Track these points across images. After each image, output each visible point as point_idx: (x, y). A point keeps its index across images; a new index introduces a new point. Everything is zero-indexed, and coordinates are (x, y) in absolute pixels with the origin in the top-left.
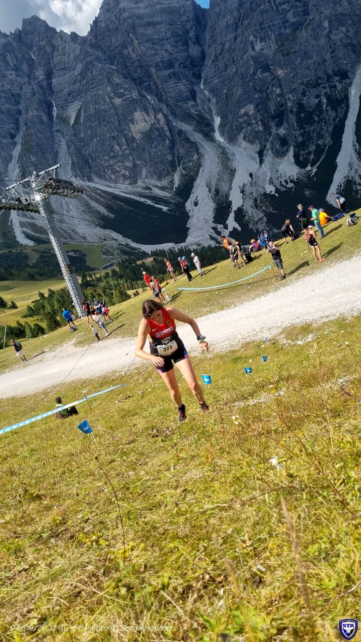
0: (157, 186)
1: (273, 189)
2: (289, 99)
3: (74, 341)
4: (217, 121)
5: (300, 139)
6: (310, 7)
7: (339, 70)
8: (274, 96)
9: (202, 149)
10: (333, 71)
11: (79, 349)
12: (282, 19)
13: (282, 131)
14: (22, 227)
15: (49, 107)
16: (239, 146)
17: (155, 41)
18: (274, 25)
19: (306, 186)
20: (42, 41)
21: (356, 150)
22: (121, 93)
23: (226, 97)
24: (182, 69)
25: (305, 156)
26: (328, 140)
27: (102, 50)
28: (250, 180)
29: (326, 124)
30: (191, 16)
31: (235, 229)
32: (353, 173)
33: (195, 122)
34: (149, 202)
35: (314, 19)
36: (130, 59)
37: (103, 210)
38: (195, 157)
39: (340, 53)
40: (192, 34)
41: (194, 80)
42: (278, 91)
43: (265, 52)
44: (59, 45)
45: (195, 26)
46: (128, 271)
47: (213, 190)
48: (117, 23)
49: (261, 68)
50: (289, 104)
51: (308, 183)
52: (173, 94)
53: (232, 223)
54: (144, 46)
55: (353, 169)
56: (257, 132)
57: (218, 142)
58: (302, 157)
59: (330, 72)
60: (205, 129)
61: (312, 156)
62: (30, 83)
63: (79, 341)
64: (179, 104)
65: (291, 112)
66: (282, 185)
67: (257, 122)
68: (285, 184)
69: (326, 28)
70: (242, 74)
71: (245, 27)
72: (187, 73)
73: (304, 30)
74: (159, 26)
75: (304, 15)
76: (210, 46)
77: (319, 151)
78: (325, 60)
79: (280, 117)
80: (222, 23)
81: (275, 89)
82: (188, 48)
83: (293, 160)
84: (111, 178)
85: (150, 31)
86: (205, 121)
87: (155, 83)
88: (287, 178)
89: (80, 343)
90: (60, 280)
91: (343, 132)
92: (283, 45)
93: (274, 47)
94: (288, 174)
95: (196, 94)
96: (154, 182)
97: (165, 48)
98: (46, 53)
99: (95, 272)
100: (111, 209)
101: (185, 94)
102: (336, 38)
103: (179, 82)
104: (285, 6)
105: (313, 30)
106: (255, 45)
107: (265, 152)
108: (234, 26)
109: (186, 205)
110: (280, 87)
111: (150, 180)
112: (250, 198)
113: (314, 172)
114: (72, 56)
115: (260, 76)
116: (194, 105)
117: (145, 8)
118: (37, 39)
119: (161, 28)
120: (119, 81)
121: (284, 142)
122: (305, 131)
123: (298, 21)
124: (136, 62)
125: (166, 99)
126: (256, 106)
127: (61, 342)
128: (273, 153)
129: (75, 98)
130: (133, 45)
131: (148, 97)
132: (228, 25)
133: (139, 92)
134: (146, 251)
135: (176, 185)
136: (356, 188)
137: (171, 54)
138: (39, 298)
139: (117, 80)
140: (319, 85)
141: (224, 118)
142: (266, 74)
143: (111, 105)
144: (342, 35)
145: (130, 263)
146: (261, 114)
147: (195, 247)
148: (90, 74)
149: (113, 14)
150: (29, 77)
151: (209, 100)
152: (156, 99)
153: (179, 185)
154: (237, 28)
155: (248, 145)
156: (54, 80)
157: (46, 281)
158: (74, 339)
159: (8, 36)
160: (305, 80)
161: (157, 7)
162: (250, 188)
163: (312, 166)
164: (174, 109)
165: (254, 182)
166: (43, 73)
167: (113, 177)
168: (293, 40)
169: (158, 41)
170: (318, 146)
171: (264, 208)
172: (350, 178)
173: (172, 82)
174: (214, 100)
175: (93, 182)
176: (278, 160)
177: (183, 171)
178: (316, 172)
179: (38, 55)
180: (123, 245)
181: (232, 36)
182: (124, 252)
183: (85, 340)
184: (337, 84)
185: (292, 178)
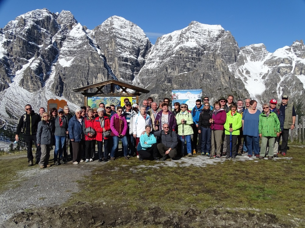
6: (197, 65)
12: (184, 64)
15: (56, 53)
18: (179, 65)
20: (68, 23)
22: (95, 62)
23: (147, 85)
43: (172, 74)
45: (145, 49)
48: (108, 32)
49: (168, 80)
54: (117, 47)
69: (201, 77)
70: (158, 79)
72: (133, 67)
73: (191, 73)
74: (127, 42)
75: (194, 67)
82: (138, 57)
85: (122, 42)
87: (115, 65)
93: (177, 74)
95: (133, 78)
101: (128, 76)
103: (127, 69)
106: (168, 69)
108: (162, 57)
115: (166, 83)
117: (125, 32)
123: (191, 68)
124: (110, 52)
125: (118, 74)
126: (159, 96)
130: (112, 45)
133: (105, 65)
142: (169, 84)
143: (87, 65)
144: (207, 82)
156: (64, 42)
161: (130, 34)
166: (61, 37)
173: (124, 68)
179: (62, 28)
181: (160, 61)
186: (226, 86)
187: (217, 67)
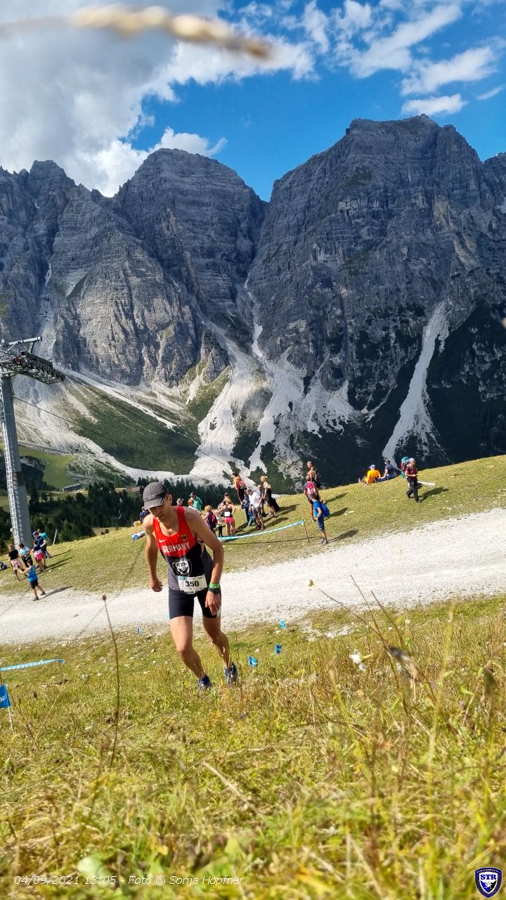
0: (164, 394)
1: (317, 428)
2: (351, 324)
4: (258, 330)
5: (359, 374)
6: (388, 228)
7: (414, 305)
8: (333, 317)
9: (232, 359)
10: (407, 304)
12: (354, 234)
13: (337, 360)
15: (43, 268)
16: (281, 366)
17: (197, 223)
18: (343, 238)
19: (358, 432)
20: (54, 190)
21: (425, 401)
22: (142, 272)
23: (274, 305)
24: (224, 262)
25: (362, 395)
26: (392, 383)
27: (128, 218)
28: (289, 409)
29: (392, 362)
30: (246, 205)
31: (259, 470)
32: (418, 429)
33: (229, 326)
34: (150, 412)
35: (390, 242)
36: (161, 236)
37: (84, 411)
38: (222, 368)
39: (418, 286)
40: (243, 225)
41: (236, 278)
42: (339, 312)
43: (329, 265)
44: (74, 200)
45: (249, 218)
47: (238, 414)
48: (154, 193)
49: (322, 282)
50: (350, 330)
51: (361, 429)
52: (208, 288)
53: (256, 462)
54: (182, 225)
55: (420, 424)
56: (306, 354)
57: (255, 356)
58: (358, 395)
59: (404, 305)
60: (241, 336)
61: (370, 398)
62: (24, 235)
64: (213, 300)
65: (352, 339)
66: (328, 425)
67: (307, 343)
68: (332, 425)
69: (404, 255)
70: (298, 284)
71: (309, 233)
72: (230, 268)
73: (378, 251)
74: (205, 208)
75: (381, 235)
76: (263, 244)
77: (380, 393)
78: (398, 290)
79: (337, 343)
80: (283, 222)
81: (335, 309)
82: (236, 239)
83: (346, 397)
84: (104, 372)
85: (192, 211)
86: (243, 327)
87: (188, 270)
88: (336, 417)
91: (411, 377)
92: (351, 262)
93: (340, 262)
94: (338, 413)
95: (236, 293)
96: (162, 387)
97: (207, 233)
98: (55, 205)
99: (53, 492)
100: (96, 411)
101: (222, 290)
102: (415, 268)
103: (218, 276)
104: (359, 221)
105: (388, 253)
106: (318, 254)
107: (312, 380)
108: (296, 229)
109: (200, 425)
110: (342, 308)
111: (156, 385)
112: (285, 433)
113: (371, 417)
114: (88, 215)
115: (319, 289)
116: (232, 305)
117: (192, 184)
118: (48, 187)
119: (207, 210)
120: (142, 258)
121: (338, 373)
122: (365, 365)
123: (372, 240)
124: (169, 242)
125: (198, 291)
126: (310, 324)
128: (322, 384)
129: (79, 265)
130: (169, 222)
131: (175, 284)
132: (289, 225)
133: (164, 276)
134: (132, 477)
135: (191, 398)
136: (421, 447)
137: (213, 241)
139: (139, 255)
140: (388, 315)
141: (267, 328)
142: (326, 290)
143: (125, 284)
144: (422, 266)
146: (314, 335)
147: (201, 483)
148: (106, 242)
149: (152, 182)
150: (25, 228)
151: (252, 304)
152: (185, 288)
153: (194, 399)
154: (299, 231)
155: (293, 367)
156: (57, 239)
159: (10, 175)
160: (373, 307)
161: (207, 186)
162: (288, 421)
163: (369, 409)
164: (205, 305)
165: (293, 414)
166: (45, 227)
167: (108, 371)
168: (364, 260)
169: (201, 223)
170: (379, 386)
171: (301, 450)
172: (415, 434)
173: (209, 273)
174: (258, 305)
175: (78, 372)
176: (328, 394)
177: (203, 382)
178: (373, 418)
179: (44, 206)
180: (102, 463)
181: (292, 238)
184: (410, 319)
185: (342, 418)
186: (472, 266)
187: (438, 223)
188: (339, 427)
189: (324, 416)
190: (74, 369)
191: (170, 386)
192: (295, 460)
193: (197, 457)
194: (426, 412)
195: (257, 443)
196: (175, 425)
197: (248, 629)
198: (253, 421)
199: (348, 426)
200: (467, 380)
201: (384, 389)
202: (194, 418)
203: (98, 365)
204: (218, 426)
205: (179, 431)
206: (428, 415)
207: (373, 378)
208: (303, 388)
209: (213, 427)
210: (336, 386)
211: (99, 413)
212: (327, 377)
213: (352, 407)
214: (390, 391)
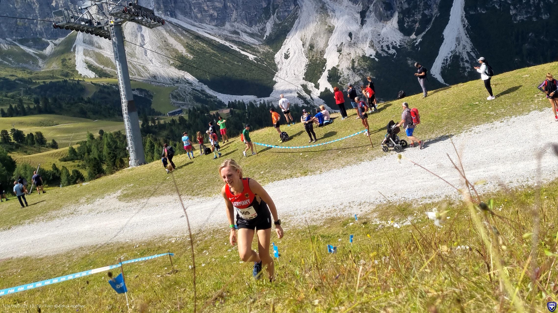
0: (246, 32)
1: (374, 53)
3: (119, 193)
5: (406, 6)
11: (123, 204)
14: (86, 56)
16: (341, 3)
19: (409, 54)
21: (464, 26)
25: (410, 23)
26: (435, 11)
28: (349, 38)
31: (327, 90)
32: (460, 49)
34: (235, 48)
37: (182, 50)
38: (292, 7)
46: (198, 121)
47: (307, 45)
51: (411, 52)
53: (324, 83)
55: (461, 45)
58: (406, 24)
61: (417, 25)
63: (125, 194)
66: (383, 50)
68: (386, 49)
77: (425, 21)
83: (396, 25)
84: (196, 17)
88: (389, 43)
89: (125, 197)
90: (117, 121)
91: (452, 6)
94: (391, 40)
96: (243, 27)
99: (160, 117)
100: (191, 49)
107: (367, 13)
109: (276, 56)
111: (239, 25)
112: (347, 59)
113: (419, 41)
121: (389, 6)
127: (103, 193)
128: (376, 16)
134: (223, 101)
135: (267, 34)
138: (86, 140)
145: (202, 112)
153: (270, 34)
155: (351, 3)
157: (100, 121)
158: (119, 191)
162: (349, 49)
163: (416, 35)
165: (353, 42)
167: (199, 15)
170: (424, 15)
171: (362, 72)
172: (458, 54)
175: (176, 18)
176: (381, 24)
177: (277, 20)
178: (421, 42)
180: (198, 91)
182: (197, 99)
183: (133, 194)
185: (394, 44)
188: (392, 51)
189: (379, 42)
190: (172, 16)
191: (250, 25)
192: (356, 81)
193: (275, 82)
194: (466, 34)
195: (324, 68)
196: (256, 57)
197: (325, 223)
198: (320, 50)
199: (400, 50)
200: (500, 6)
201: (429, 17)
202: (271, 51)
203: (191, 11)
204: (291, 55)
205: (259, 61)
206: (467, 37)
207: (419, 9)
208: (360, 21)
209: (287, 57)
210: (388, 17)
211: (194, 51)
212: (380, 9)
213: (402, 34)
214: (434, 19)
